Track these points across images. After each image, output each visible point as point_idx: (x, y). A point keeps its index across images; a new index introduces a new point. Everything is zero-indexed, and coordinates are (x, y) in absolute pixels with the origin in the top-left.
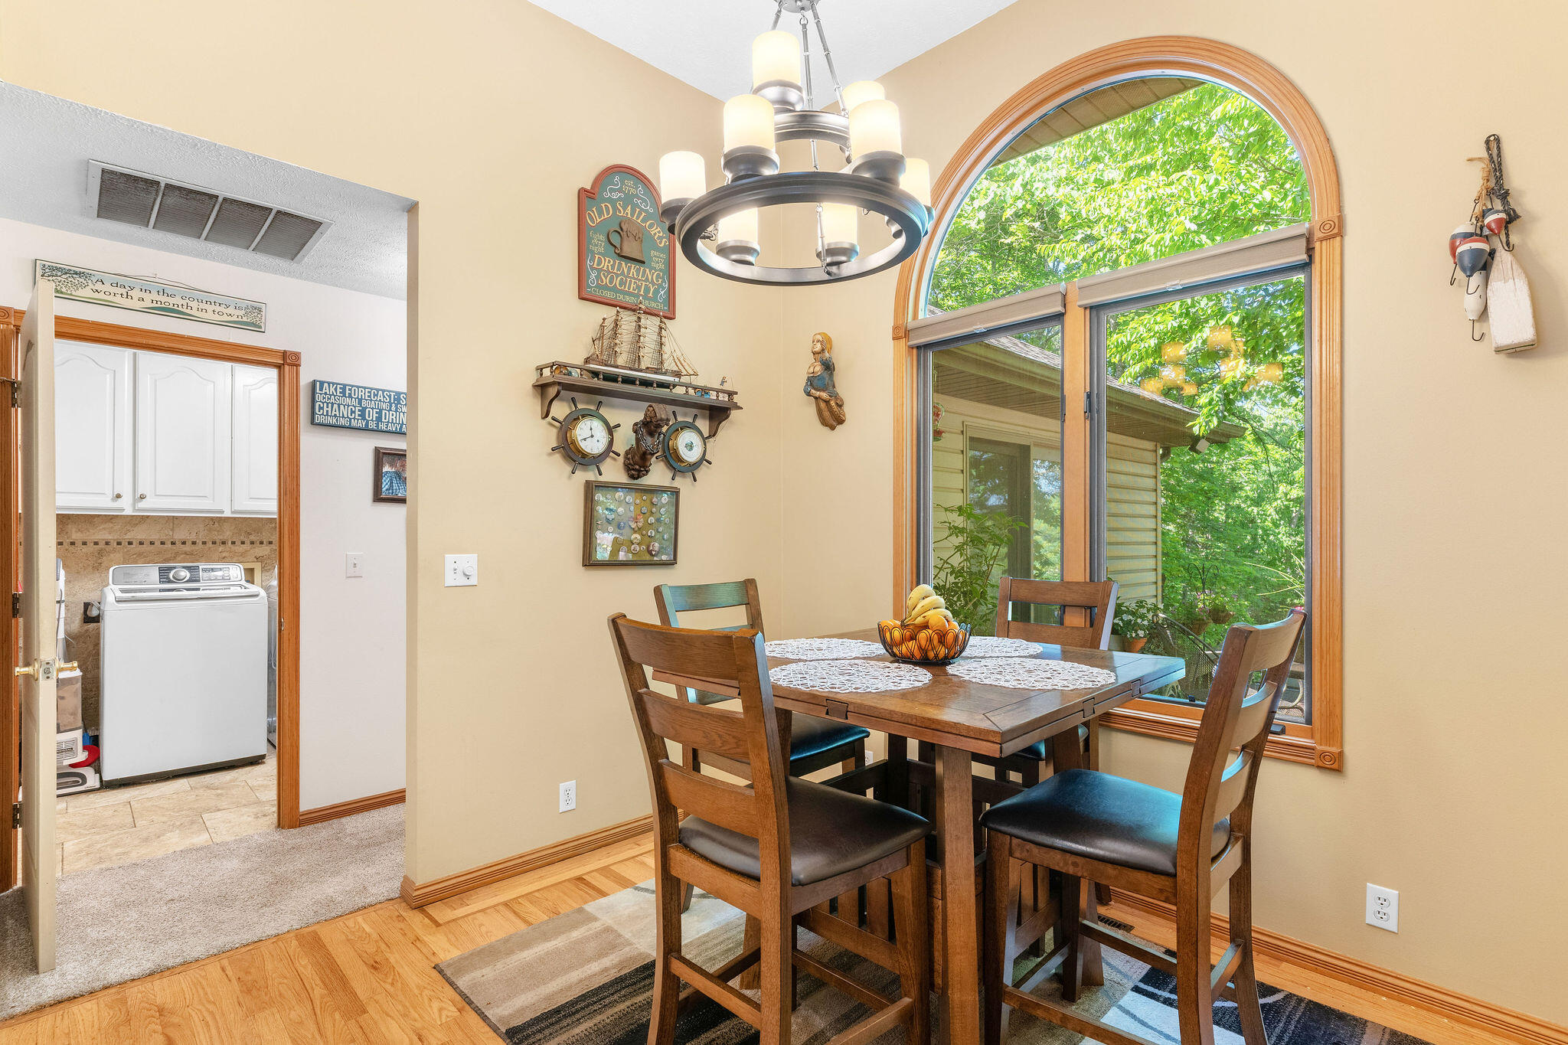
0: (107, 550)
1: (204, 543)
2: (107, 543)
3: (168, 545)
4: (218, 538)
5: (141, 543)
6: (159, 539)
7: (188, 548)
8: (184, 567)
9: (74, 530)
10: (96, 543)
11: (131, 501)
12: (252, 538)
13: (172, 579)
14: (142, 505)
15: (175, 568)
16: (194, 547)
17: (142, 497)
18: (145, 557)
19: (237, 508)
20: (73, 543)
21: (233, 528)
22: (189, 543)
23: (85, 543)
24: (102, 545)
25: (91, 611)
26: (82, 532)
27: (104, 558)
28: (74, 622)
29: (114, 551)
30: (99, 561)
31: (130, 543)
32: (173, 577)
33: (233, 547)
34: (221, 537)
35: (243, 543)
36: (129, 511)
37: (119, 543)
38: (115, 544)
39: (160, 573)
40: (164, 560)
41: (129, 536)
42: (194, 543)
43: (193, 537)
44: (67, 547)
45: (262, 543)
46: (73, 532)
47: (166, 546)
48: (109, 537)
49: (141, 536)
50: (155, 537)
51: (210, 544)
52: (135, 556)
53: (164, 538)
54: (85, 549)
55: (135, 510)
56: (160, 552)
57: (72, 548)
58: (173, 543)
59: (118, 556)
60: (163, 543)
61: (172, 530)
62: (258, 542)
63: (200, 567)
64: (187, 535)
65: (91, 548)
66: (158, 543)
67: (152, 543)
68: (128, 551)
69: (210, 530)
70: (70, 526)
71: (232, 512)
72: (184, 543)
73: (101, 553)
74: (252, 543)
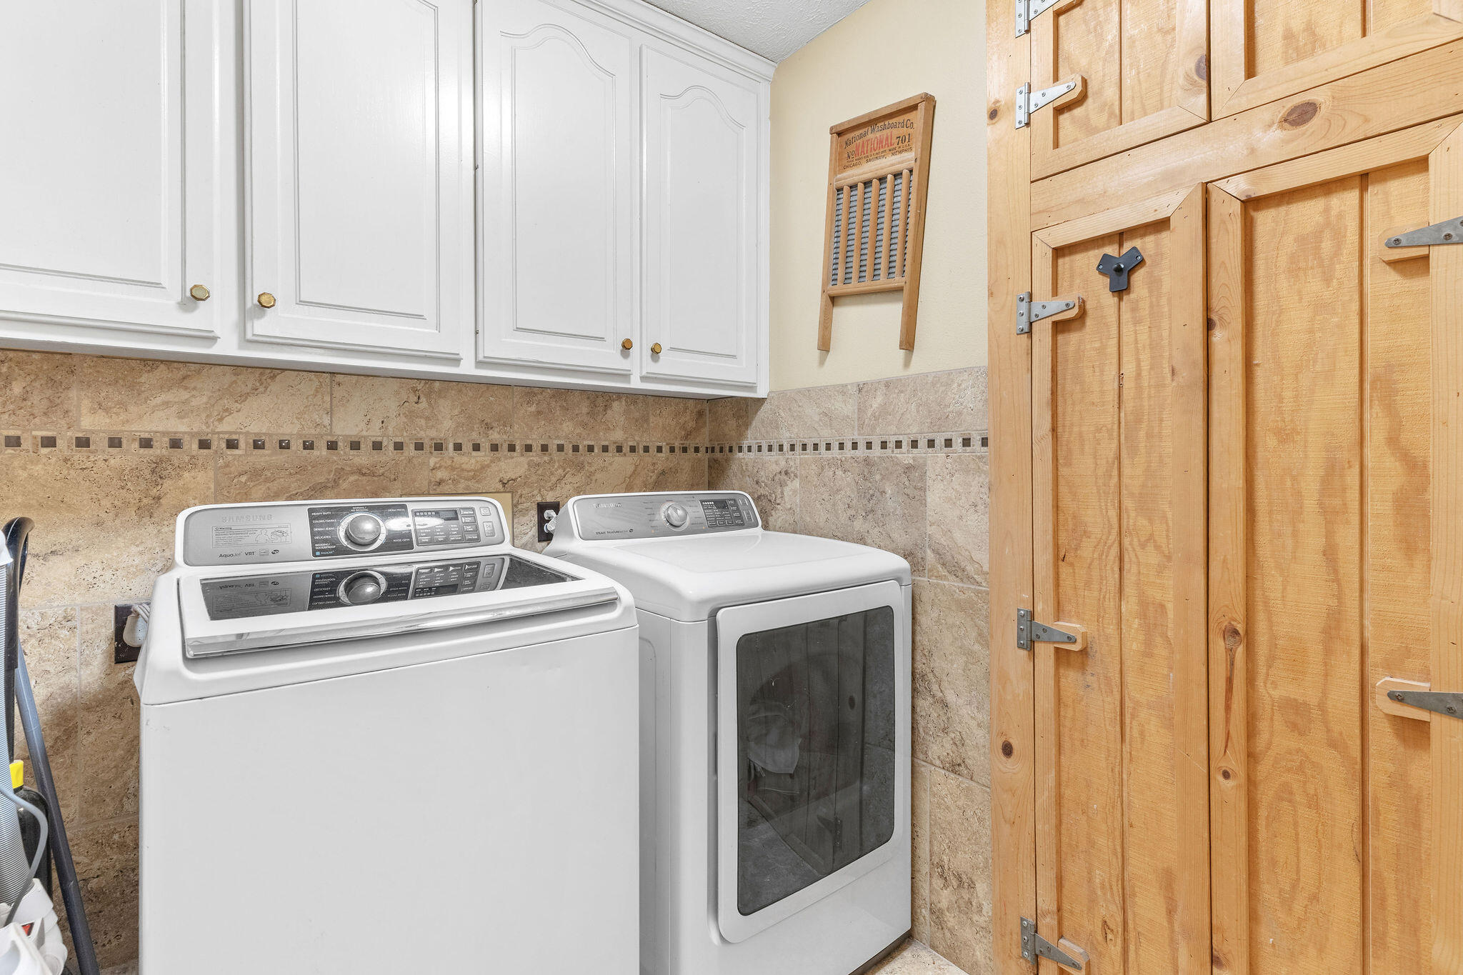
0: (176, 462)
1: (399, 446)
2: (176, 444)
3: (321, 451)
4: (428, 435)
5: (258, 445)
6: (299, 435)
7: (363, 458)
8: (371, 509)
9: (86, 403)
10: (146, 443)
11: (233, 314)
12: (495, 436)
13: (344, 542)
14: (263, 326)
15: (348, 510)
16: (377, 457)
17: (264, 305)
18: (267, 480)
19: (491, 350)
20: (83, 443)
21: (456, 412)
22: (366, 447)
23: (115, 443)
24: (160, 449)
25: (133, 630)
26: (107, 410)
27: (167, 483)
28: (88, 664)
29: (193, 463)
30: (154, 492)
31: (232, 445)
32: (348, 537)
33: (460, 459)
34: (433, 433)
35: (476, 447)
36: (228, 347)
37: (204, 444)
38: (195, 446)
39: (312, 526)
40: (313, 489)
41: (228, 426)
42: (377, 446)
43: (374, 433)
44: (67, 453)
45: (512, 448)
46: (84, 411)
47: (315, 453)
48: (180, 427)
49: (258, 427)
50: (290, 429)
51: (410, 450)
52: (243, 479)
53: (310, 432)
54: (117, 459)
55: (247, 342)
56: (301, 469)
57: (80, 455)
58: (332, 446)
59: (201, 478)
60: (308, 446)
61: (330, 412)
62: (505, 446)
63: (411, 507)
64: (362, 425)
65: (131, 456)
66: (297, 445)
67: (283, 445)
68: (227, 466)
69: (411, 416)
70: (73, 394)
71: (480, 364)
72: (355, 446)
73: (158, 471)
74: (495, 448)
